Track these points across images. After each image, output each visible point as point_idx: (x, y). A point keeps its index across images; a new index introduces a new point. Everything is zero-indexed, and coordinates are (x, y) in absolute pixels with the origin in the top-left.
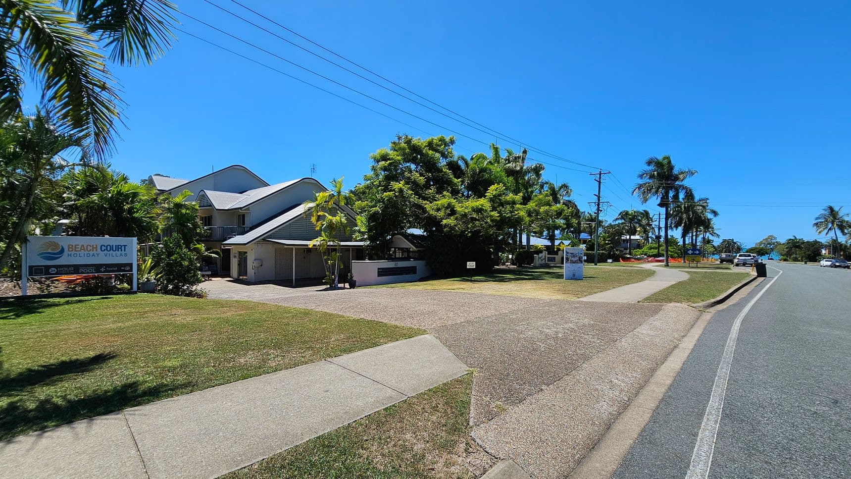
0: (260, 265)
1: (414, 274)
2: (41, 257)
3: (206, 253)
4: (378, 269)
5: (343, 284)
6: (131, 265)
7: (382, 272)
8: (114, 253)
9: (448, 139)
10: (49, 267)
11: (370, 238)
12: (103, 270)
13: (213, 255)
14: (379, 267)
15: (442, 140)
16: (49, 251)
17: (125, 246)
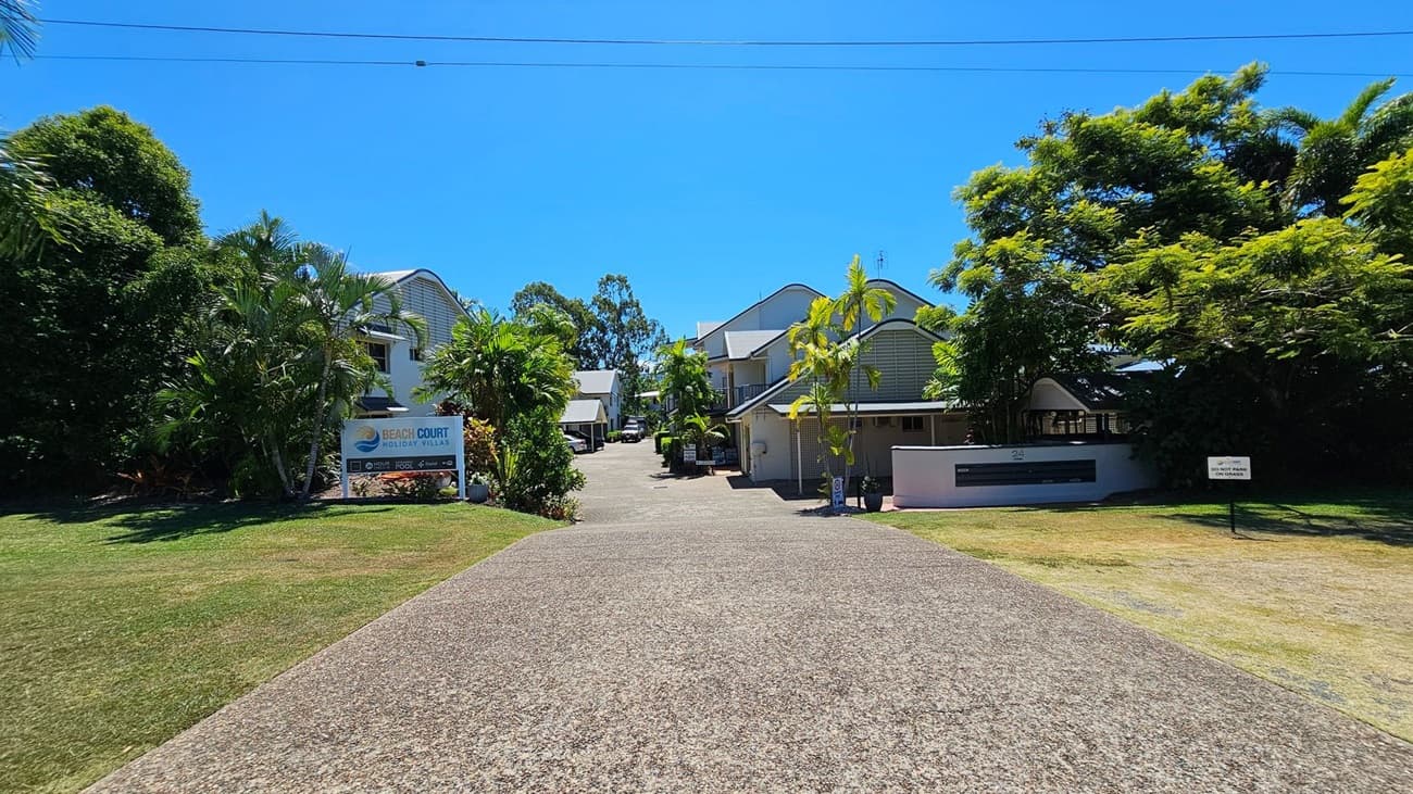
0: (763, 450)
1: (1084, 479)
2: (359, 448)
3: (709, 431)
4: (957, 467)
5: (856, 499)
6: (453, 458)
7: (968, 475)
8: (433, 440)
9: (1230, 81)
10: (365, 461)
11: (963, 393)
12: (421, 465)
13: (718, 434)
14: (958, 463)
15: (1210, 91)
16: (366, 440)
17: (446, 429)
